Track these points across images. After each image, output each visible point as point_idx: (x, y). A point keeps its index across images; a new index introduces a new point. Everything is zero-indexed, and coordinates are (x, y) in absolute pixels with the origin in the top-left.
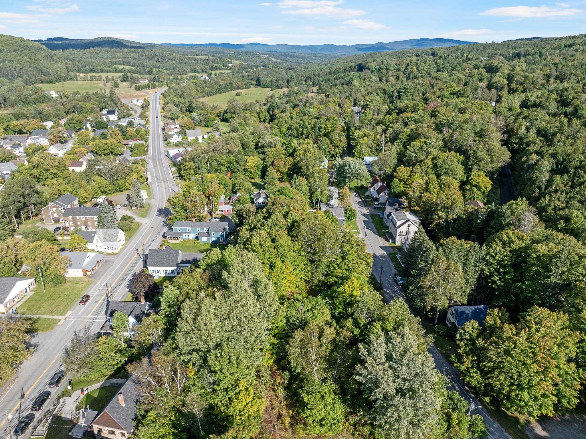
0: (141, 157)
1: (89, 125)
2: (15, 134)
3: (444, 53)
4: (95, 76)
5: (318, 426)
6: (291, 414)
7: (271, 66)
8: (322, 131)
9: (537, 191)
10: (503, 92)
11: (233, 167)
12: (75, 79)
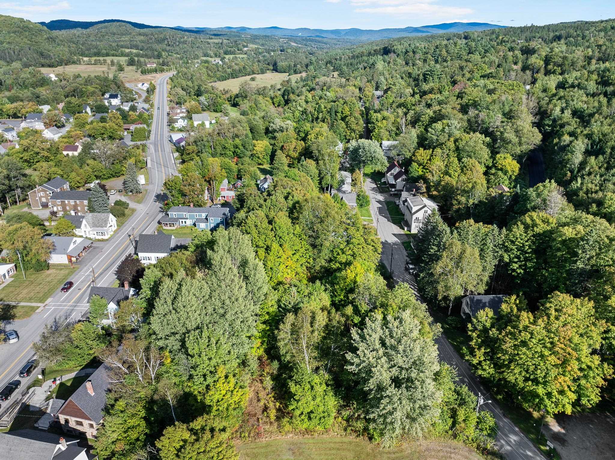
0: (142, 142)
1: (88, 110)
2: (9, 118)
3: (478, 36)
4: (99, 60)
5: (306, 420)
6: (277, 407)
7: (289, 51)
8: (339, 115)
9: (569, 174)
10: (539, 75)
11: (239, 151)
12: (78, 62)
